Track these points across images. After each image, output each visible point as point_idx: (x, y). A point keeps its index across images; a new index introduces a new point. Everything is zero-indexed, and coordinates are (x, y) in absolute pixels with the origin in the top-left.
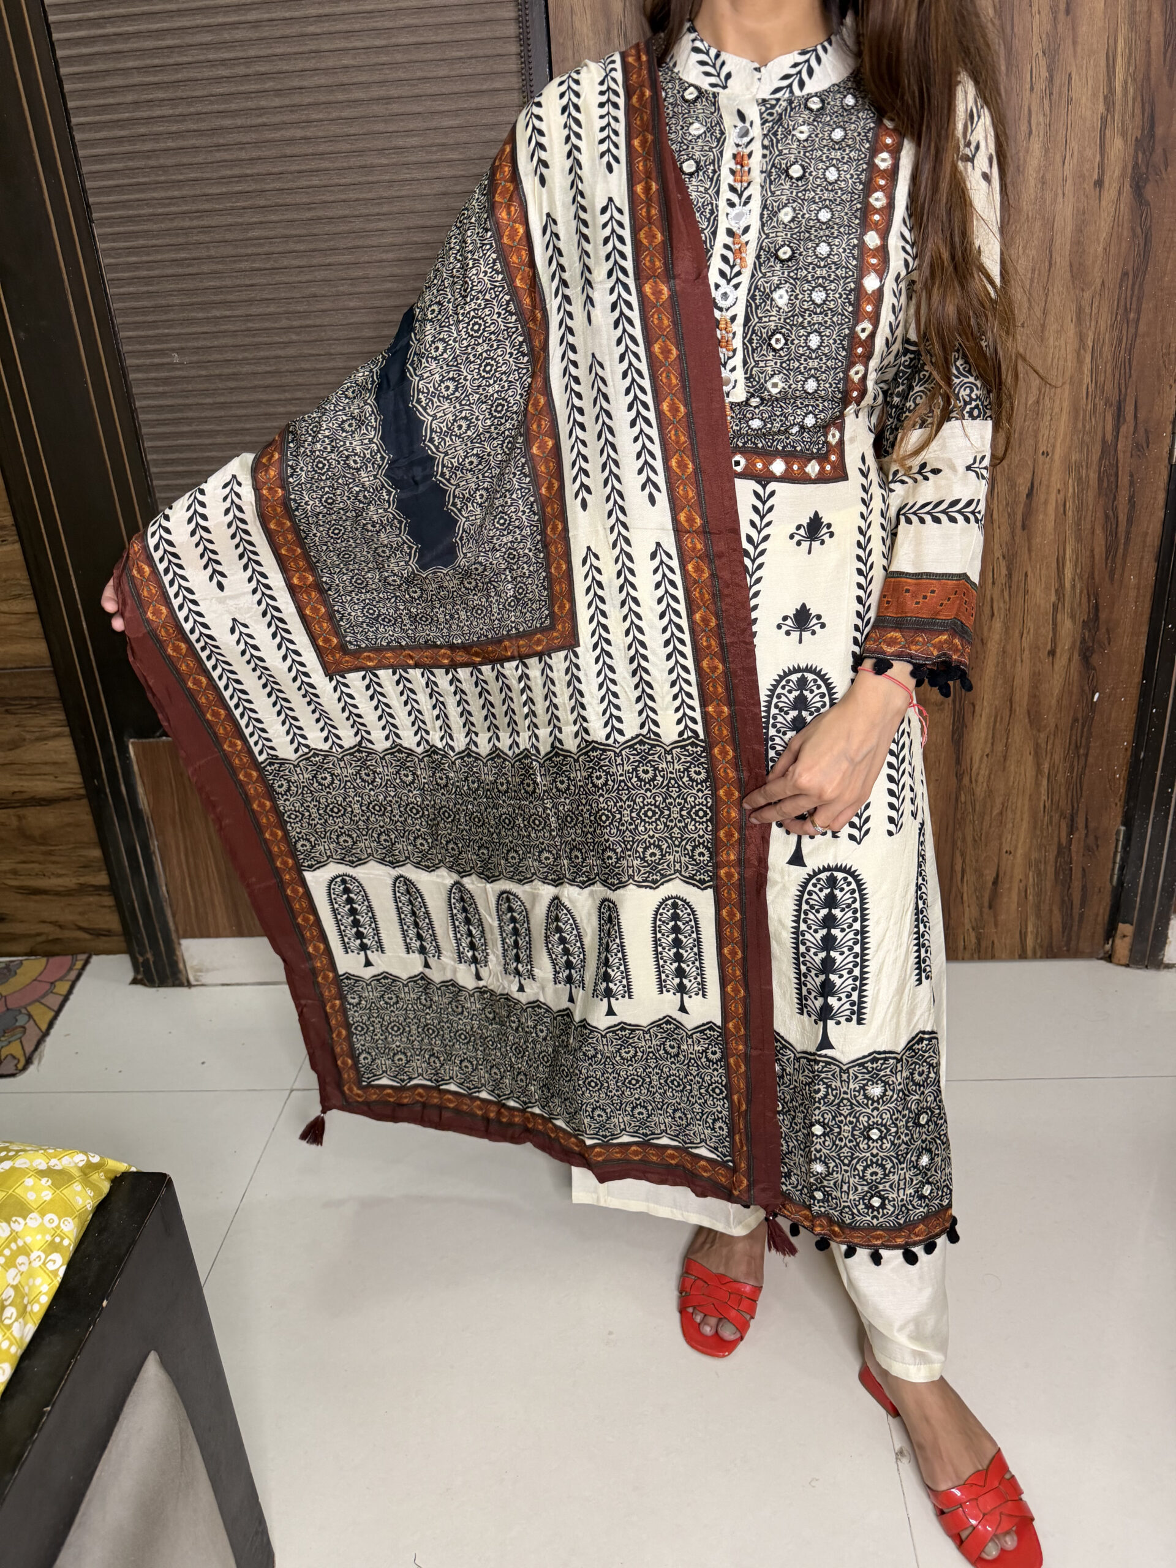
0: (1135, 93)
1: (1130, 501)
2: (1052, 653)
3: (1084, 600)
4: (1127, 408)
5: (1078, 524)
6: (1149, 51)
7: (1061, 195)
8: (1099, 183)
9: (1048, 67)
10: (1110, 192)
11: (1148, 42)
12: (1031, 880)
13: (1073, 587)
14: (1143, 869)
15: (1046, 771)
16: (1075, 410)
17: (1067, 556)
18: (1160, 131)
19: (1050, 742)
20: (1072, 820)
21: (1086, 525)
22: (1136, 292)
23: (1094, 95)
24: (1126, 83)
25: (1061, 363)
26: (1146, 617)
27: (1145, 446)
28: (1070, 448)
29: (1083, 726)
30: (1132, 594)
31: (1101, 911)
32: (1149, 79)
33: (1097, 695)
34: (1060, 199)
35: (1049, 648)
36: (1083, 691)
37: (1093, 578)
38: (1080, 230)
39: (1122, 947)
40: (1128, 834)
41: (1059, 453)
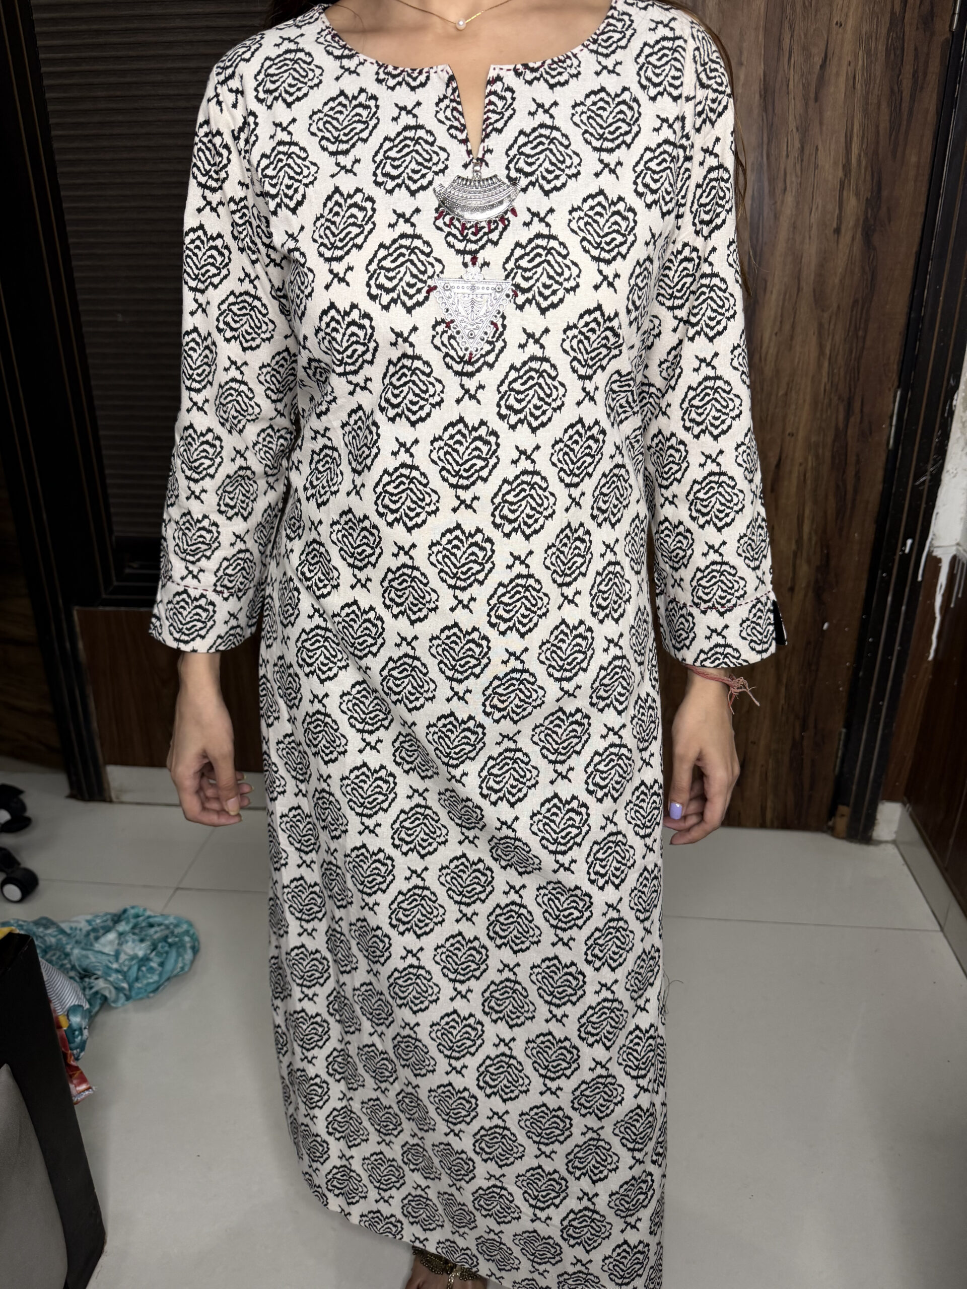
0: (866, 164)
1: (856, 476)
2: (792, 589)
3: (818, 550)
4: (855, 405)
5: (815, 490)
6: (878, 132)
7: (808, 238)
8: (837, 231)
9: (800, 140)
10: (846, 237)
11: (877, 127)
12: (770, 766)
13: (810, 539)
14: (860, 763)
15: (784, 681)
16: (815, 403)
17: (806, 515)
18: (885, 193)
20: (804, 721)
21: (821, 492)
22: (864, 315)
23: (835, 163)
24: (860, 156)
25: (805, 366)
26: (867, 567)
27: (868, 434)
28: (810, 432)
29: (814, 649)
30: (856, 548)
31: (826, 795)
32: (877, 154)
33: (826, 626)
34: (807, 240)
35: (790, 585)
36: (815, 620)
37: (826, 533)
38: (821, 265)
39: (841, 823)
40: (848, 735)
41: (801, 434)
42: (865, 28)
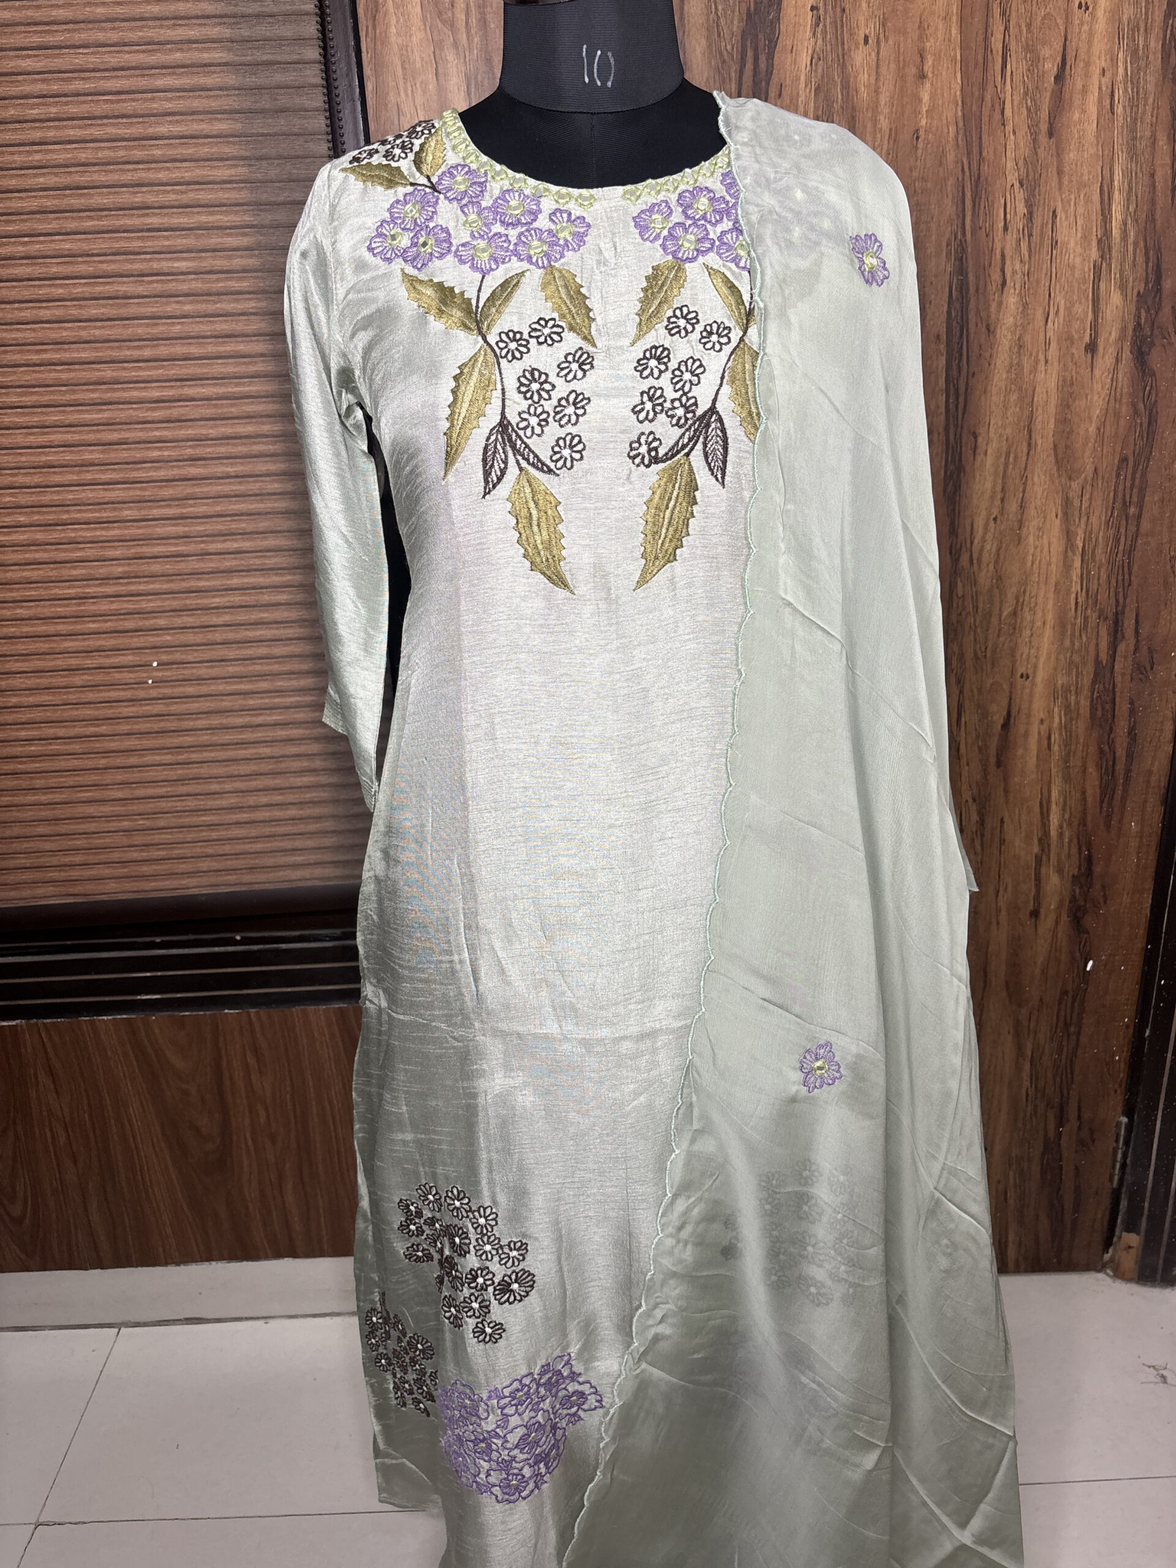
0: (1136, 237)
1: (1129, 733)
2: (1035, 914)
3: (1074, 851)
4: (1126, 623)
5: (1066, 760)
6: (1153, 186)
7: (1043, 362)
8: (1092, 348)
9: (1026, 201)
10: (1106, 358)
11: (1152, 175)
12: (1012, 1181)
13: (1061, 835)
14: (1152, 1168)
15: (1029, 1053)
16: (1062, 624)
17: (1053, 799)
18: (1167, 284)
19: (1034, 1018)
20: (1062, 1110)
21: (1076, 762)
22: (1137, 482)
23: (1085, 237)
24: (1125, 224)
25: (1044, 567)
26: (1151, 871)
27: (1148, 667)
28: (1055, 669)
29: (1074, 999)
30: (1134, 844)
31: (1099, 1216)
32: (1154, 220)
33: (1090, 963)
34: (1041, 367)
35: (1031, 907)
36: (1073, 958)
37: (1085, 825)
38: (1066, 404)
39: (1129, 1260)
40: (1129, 1128)
41: (1041, 676)
42: (1128, 12)
